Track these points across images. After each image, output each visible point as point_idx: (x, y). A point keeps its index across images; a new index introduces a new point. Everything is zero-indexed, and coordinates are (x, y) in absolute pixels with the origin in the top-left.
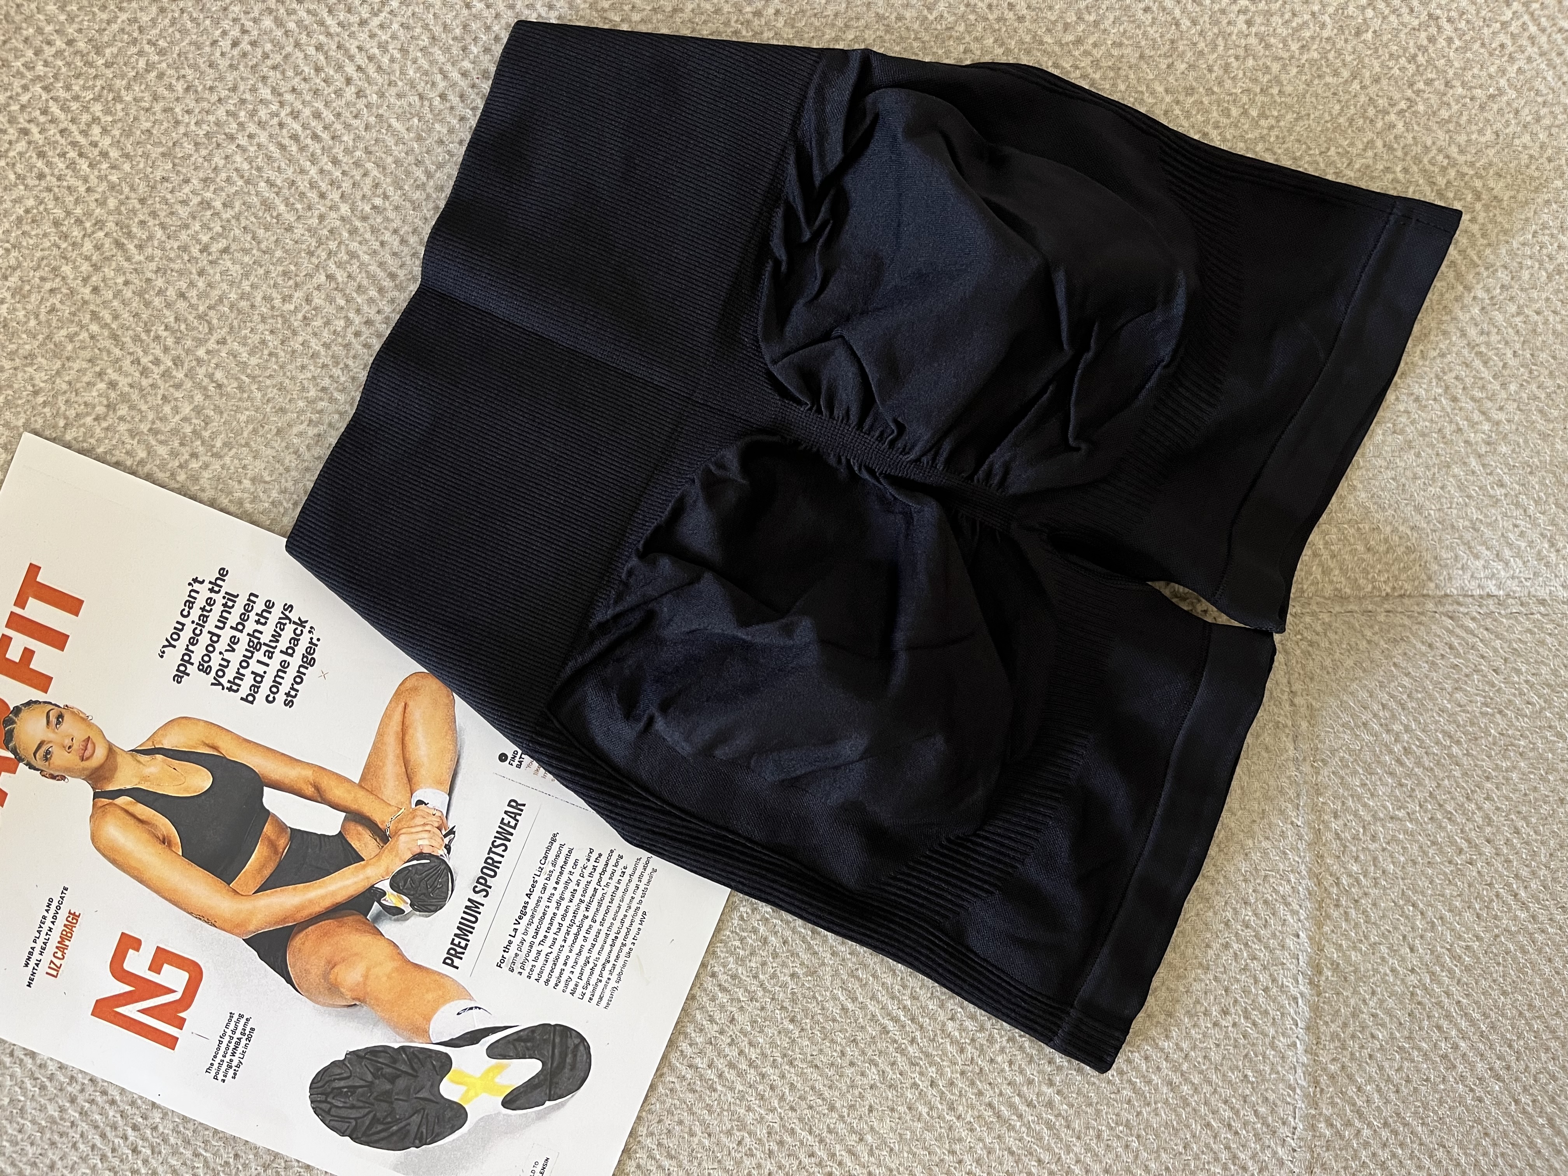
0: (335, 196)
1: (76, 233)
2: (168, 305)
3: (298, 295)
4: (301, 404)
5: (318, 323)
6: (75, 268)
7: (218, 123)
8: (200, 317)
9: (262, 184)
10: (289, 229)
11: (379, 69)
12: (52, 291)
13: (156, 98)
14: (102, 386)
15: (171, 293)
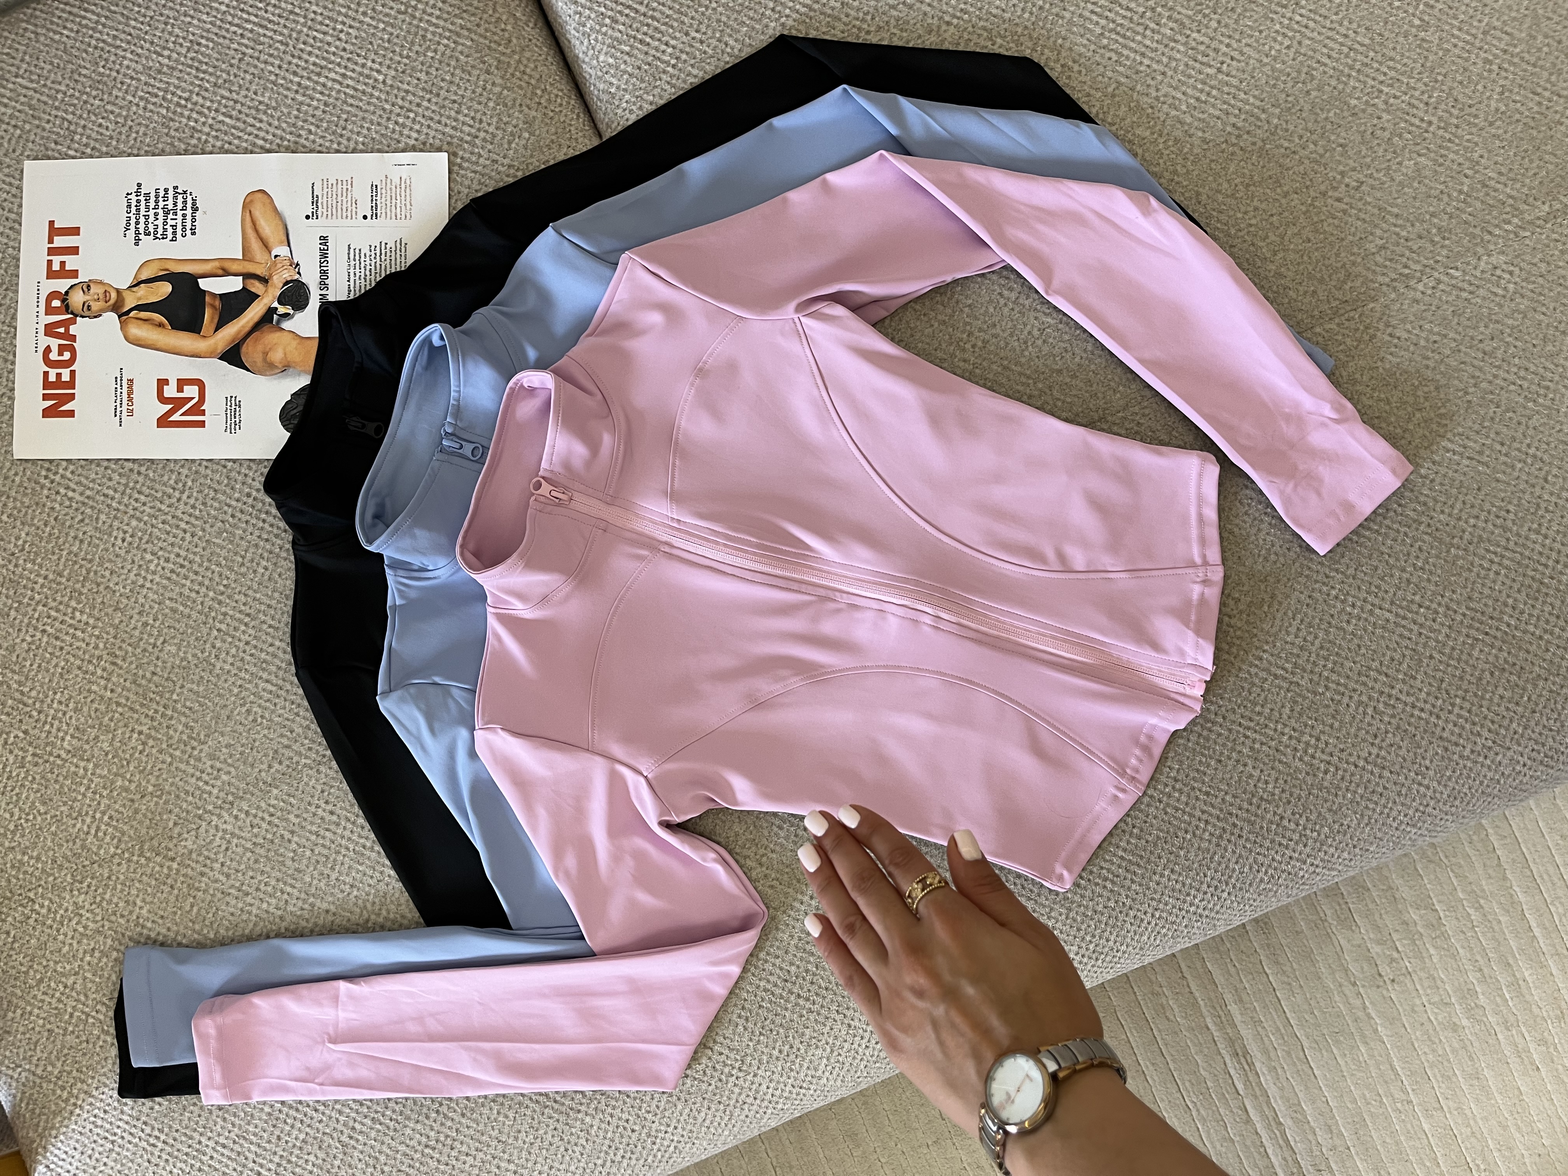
0: (204, 589)
1: (91, 668)
2: (150, 681)
3: (208, 646)
4: (233, 699)
5: (223, 655)
6: (98, 685)
7: (133, 583)
8: (167, 680)
9: (167, 602)
10: (189, 617)
11: (197, 518)
12: (92, 701)
13: (98, 585)
14: (135, 735)
15: (148, 675)
